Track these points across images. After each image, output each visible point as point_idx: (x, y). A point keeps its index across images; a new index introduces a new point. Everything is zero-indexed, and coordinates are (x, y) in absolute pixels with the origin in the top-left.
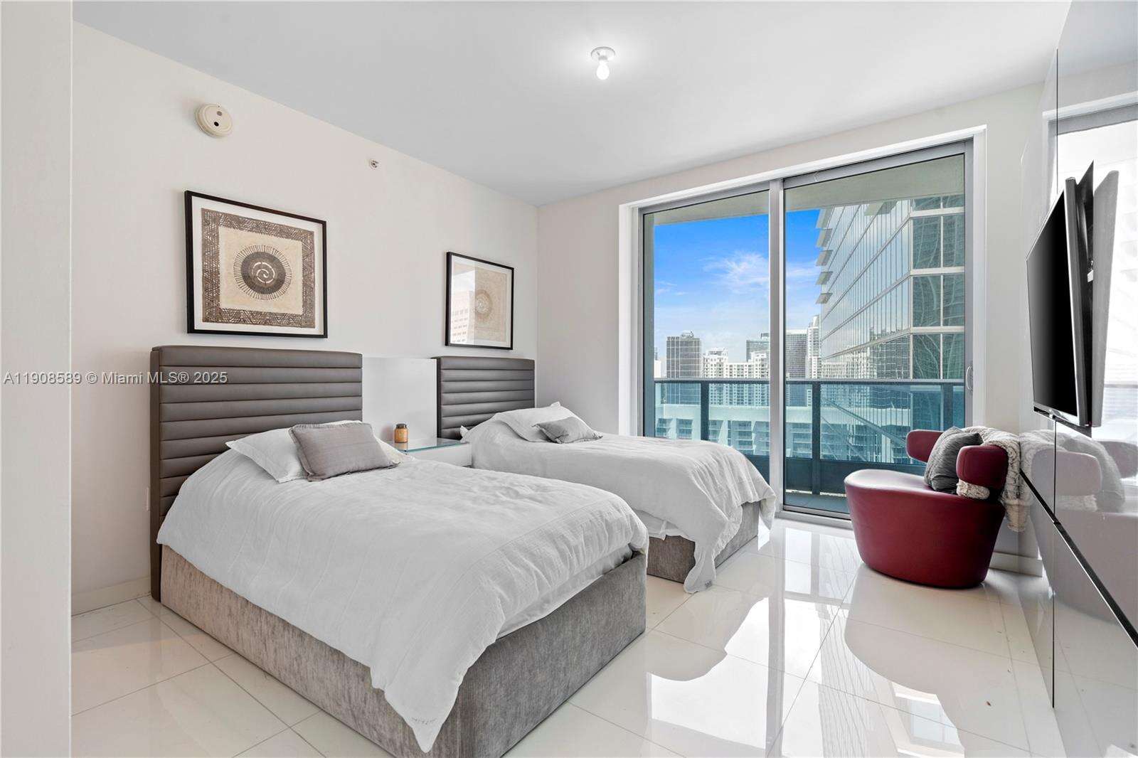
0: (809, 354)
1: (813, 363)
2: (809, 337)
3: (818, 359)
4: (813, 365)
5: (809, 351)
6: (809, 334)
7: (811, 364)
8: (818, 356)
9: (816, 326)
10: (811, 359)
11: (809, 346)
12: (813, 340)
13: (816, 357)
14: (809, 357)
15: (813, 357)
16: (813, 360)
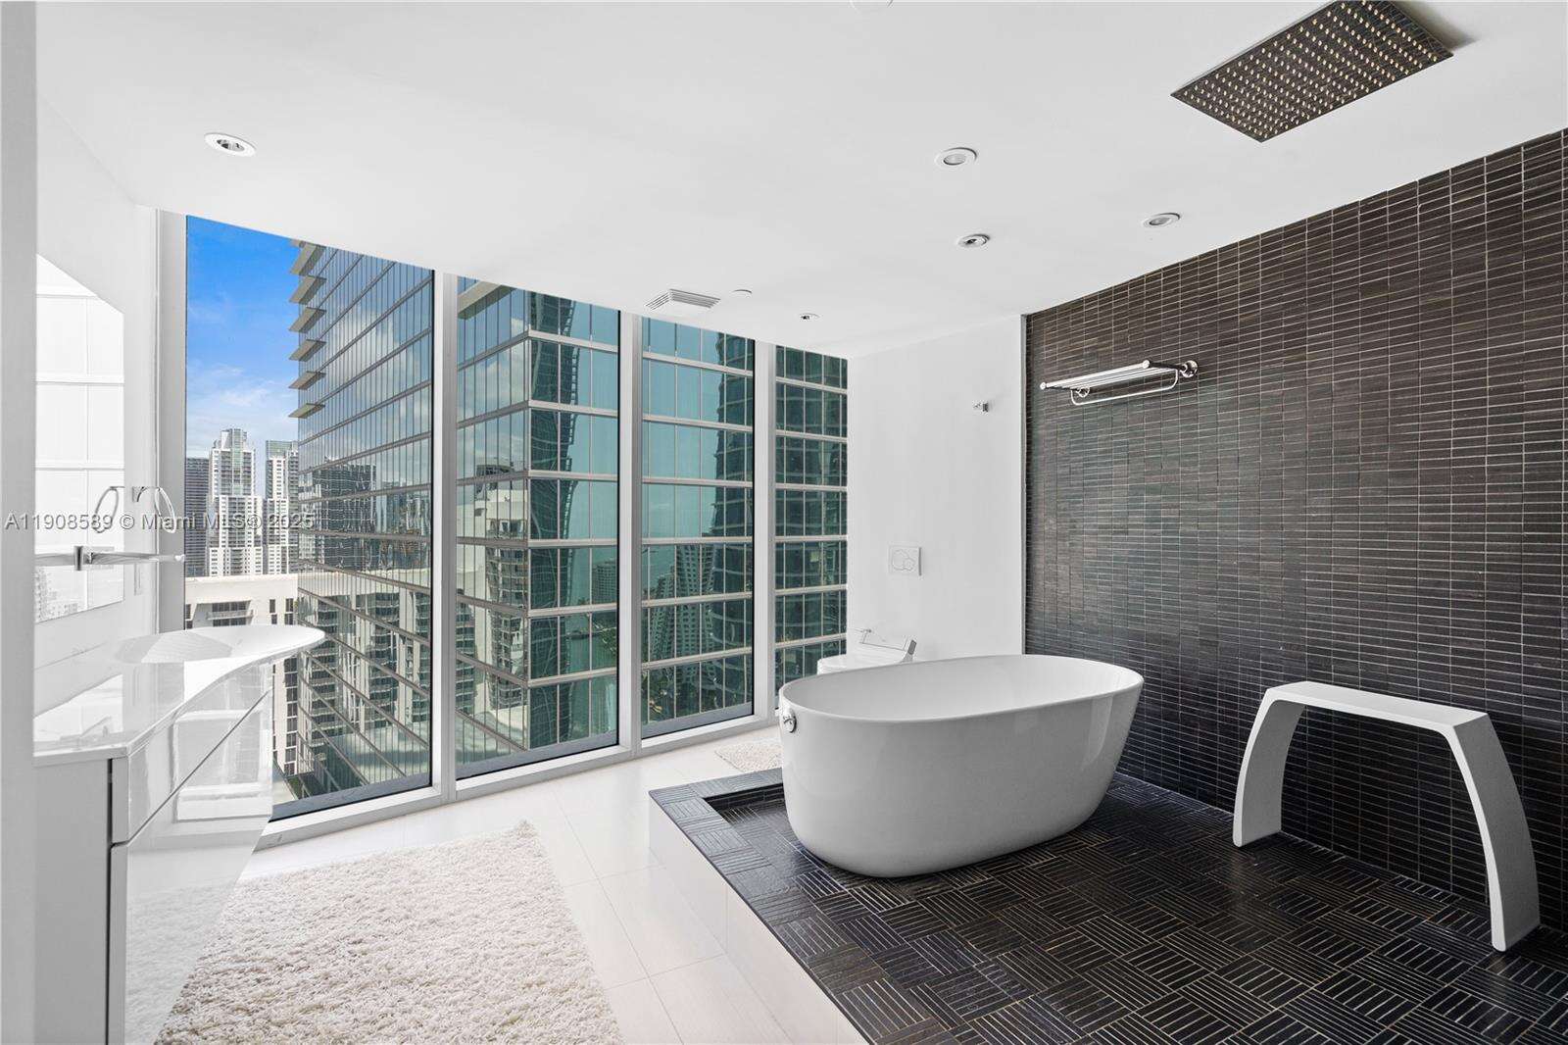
0: (214, 491)
1: (221, 505)
2: (214, 464)
3: (230, 499)
4: (221, 509)
5: (214, 487)
6: (214, 459)
7: (217, 508)
8: (229, 494)
9: (225, 447)
10: (217, 498)
11: (214, 478)
12: (220, 468)
13: (227, 497)
14: (214, 496)
15: (221, 496)
16: (221, 500)
